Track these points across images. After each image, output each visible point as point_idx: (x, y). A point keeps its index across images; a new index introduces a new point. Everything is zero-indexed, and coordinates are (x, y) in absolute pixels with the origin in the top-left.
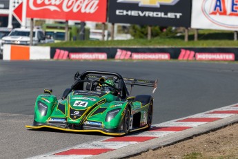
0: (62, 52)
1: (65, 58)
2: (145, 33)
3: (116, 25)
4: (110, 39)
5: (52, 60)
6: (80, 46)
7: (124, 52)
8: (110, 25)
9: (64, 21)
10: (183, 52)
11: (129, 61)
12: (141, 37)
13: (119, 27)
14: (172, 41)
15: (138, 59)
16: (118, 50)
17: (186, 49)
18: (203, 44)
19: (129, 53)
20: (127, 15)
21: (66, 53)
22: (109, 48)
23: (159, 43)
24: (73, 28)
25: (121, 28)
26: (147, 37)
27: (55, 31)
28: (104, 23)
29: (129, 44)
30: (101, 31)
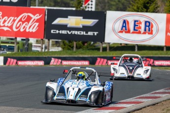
0: (12, 60)
1: (14, 64)
2: (72, 46)
3: (51, 41)
4: (46, 50)
5: (5, 66)
6: (25, 56)
7: (57, 60)
8: (46, 41)
9: (14, 38)
10: (99, 60)
11: (60, 66)
12: (69, 49)
13: (53, 41)
14: (91, 52)
15: (67, 65)
16: (52, 58)
17: (101, 58)
18: (113, 54)
19: (60, 60)
20: (59, 33)
21: (15, 61)
22: (46, 57)
23: (82, 54)
24: (20, 43)
25: (54, 43)
26: (73, 49)
27: (7, 45)
28: (42, 39)
29: (60, 54)
30: (40, 45)
